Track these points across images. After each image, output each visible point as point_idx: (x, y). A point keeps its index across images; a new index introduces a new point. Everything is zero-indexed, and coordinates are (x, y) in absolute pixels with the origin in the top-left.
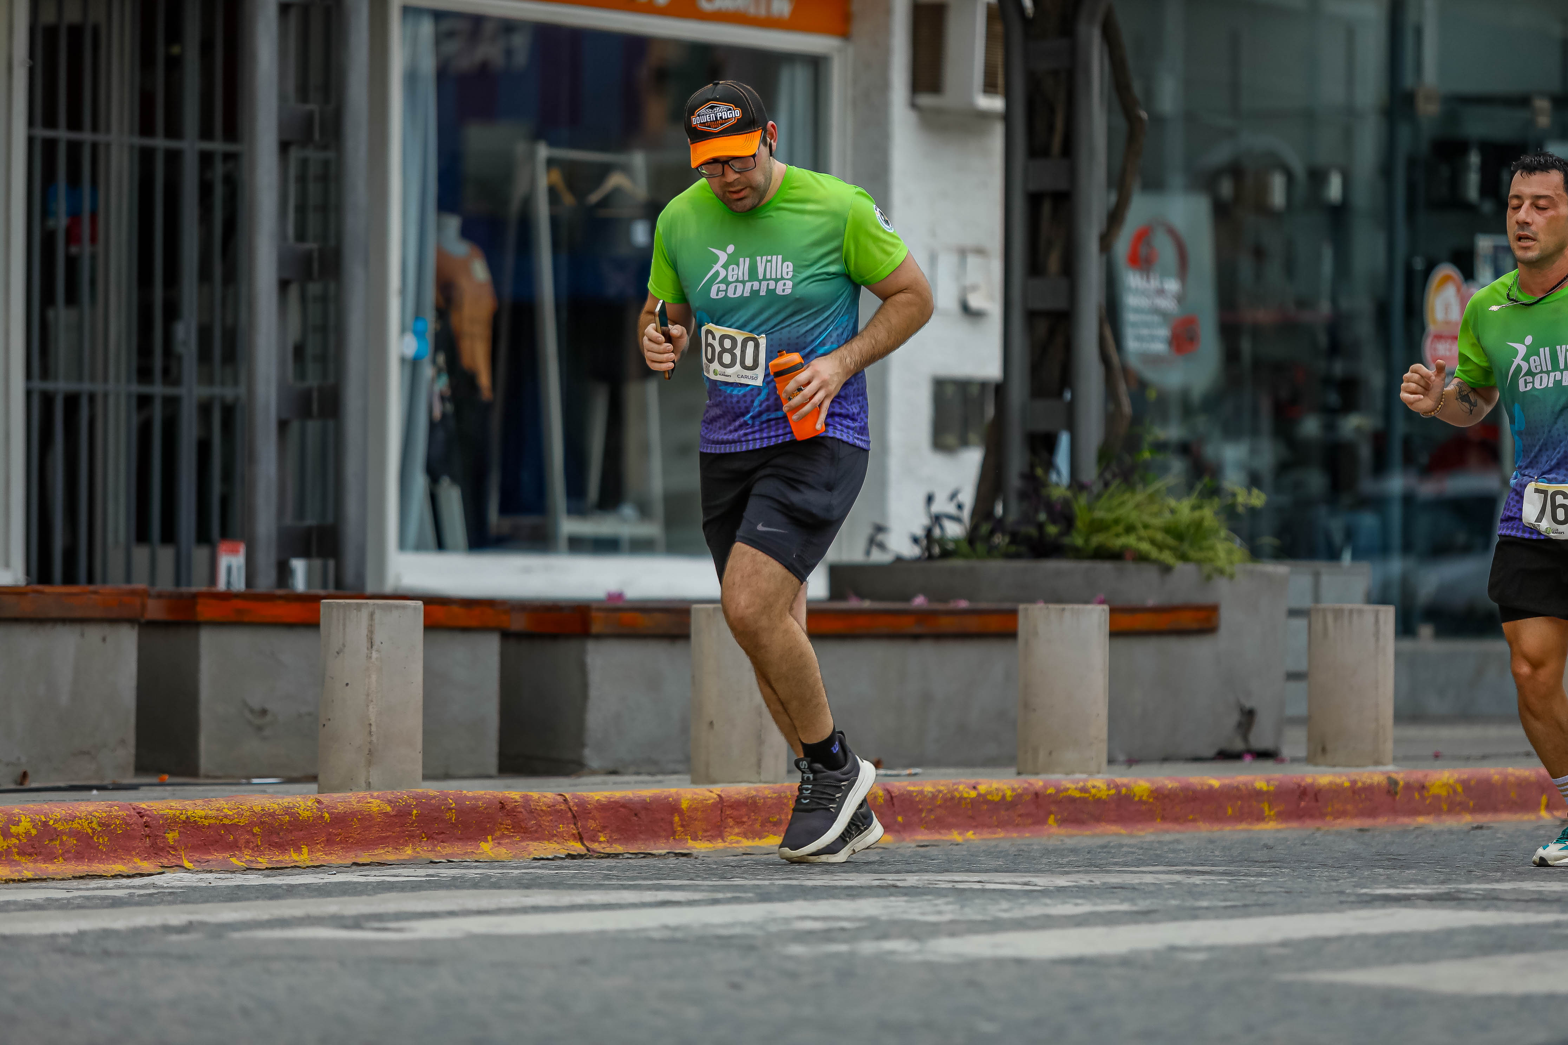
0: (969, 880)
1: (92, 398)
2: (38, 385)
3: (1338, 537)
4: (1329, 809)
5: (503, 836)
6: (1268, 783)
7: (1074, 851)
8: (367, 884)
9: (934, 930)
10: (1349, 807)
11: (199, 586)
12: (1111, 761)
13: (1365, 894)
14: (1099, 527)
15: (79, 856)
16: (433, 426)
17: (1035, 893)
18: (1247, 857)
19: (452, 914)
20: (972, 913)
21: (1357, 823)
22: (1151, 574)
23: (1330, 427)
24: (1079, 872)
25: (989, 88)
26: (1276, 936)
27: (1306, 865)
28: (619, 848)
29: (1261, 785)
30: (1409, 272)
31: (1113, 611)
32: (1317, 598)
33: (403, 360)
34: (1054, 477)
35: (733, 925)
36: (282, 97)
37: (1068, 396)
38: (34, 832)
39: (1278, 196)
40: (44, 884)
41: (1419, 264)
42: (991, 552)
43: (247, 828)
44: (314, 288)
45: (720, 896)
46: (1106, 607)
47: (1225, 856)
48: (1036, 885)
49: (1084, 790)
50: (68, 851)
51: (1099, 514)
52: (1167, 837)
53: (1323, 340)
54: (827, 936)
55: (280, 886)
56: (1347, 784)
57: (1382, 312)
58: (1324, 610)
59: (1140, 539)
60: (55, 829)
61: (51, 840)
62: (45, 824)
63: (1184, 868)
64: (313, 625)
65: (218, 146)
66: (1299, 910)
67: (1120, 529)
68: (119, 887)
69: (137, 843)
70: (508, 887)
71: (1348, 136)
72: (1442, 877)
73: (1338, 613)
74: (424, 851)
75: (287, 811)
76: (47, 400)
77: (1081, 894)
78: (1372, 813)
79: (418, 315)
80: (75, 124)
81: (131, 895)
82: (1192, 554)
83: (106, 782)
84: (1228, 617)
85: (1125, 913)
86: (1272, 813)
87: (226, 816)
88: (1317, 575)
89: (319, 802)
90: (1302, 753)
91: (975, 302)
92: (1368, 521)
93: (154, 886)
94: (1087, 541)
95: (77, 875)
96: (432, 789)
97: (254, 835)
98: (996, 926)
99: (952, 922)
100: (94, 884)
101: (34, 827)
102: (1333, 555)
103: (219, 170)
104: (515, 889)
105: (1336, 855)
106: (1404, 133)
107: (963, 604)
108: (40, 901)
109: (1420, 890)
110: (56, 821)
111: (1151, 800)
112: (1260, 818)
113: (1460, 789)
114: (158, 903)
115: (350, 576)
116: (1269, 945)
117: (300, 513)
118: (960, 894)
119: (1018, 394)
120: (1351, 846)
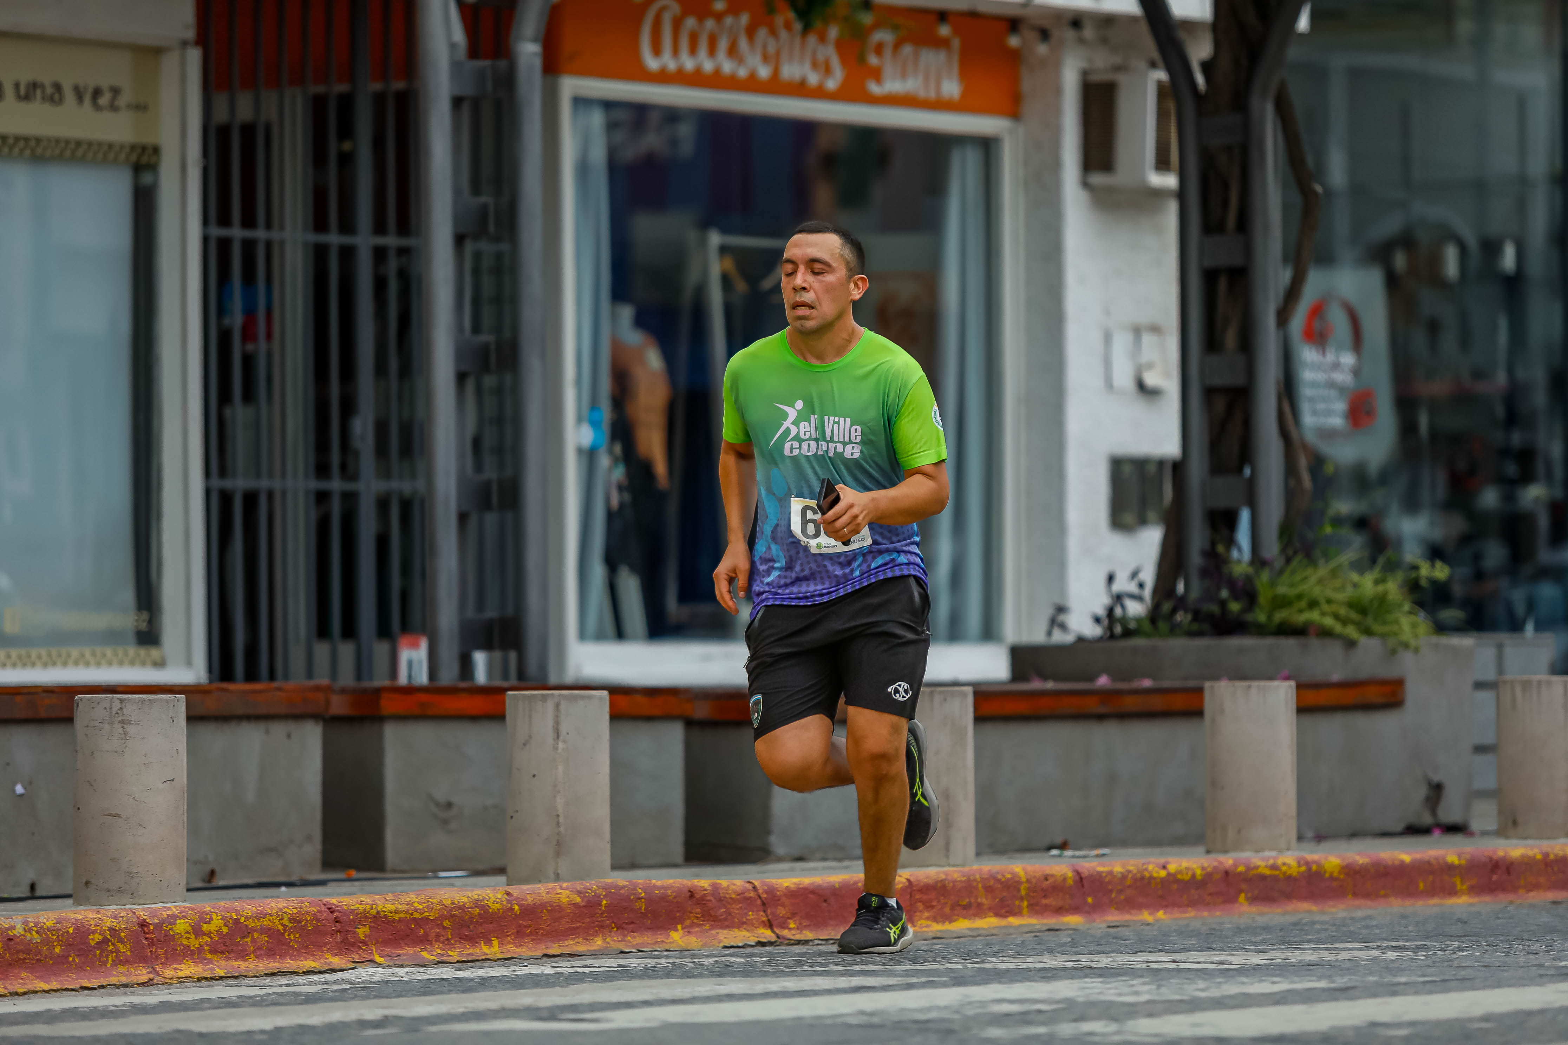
0: (1164, 960)
1: (270, 495)
2: (216, 483)
3: (1520, 609)
4: (1522, 882)
5: (693, 925)
6: (1460, 857)
7: (1266, 929)
8: (559, 975)
9: (1132, 1011)
10: (1542, 880)
11: (380, 681)
12: (1300, 838)
13: (1564, 967)
14: (1281, 602)
15: (271, 953)
16: (610, 515)
17: (1231, 972)
18: (1441, 932)
19: (646, 1003)
20: (1168, 993)
21: (1551, 896)
22: (1335, 649)
23: (1509, 498)
24: (1273, 950)
25: (1162, 164)
26: (1478, 1011)
27: (1502, 938)
28: (808, 935)
29: (1452, 859)
31: (1299, 687)
32: (1500, 670)
33: (580, 451)
34: (1235, 554)
35: (930, 1009)
36: (457, 192)
37: (1247, 472)
38: (225, 930)
39: (1451, 268)
40: (236, 982)
42: (1174, 630)
43: (438, 922)
44: (489, 381)
45: (914, 980)
46: (1292, 683)
47: (1419, 931)
48: (1231, 964)
49: (1274, 867)
50: (260, 949)
51: (1282, 590)
52: (1359, 914)
53: (1500, 411)
54: (1025, 1018)
55: (472, 979)
56: (1539, 857)
57: (1560, 383)
58: (1512, 682)
59: (1323, 614)
60: (246, 926)
61: (243, 937)
62: (236, 921)
63: (1379, 944)
64: (498, 716)
65: (391, 241)
66: (1499, 984)
67: (1303, 604)
68: (311, 984)
69: (327, 939)
70: (701, 976)
71: (1521, 205)
73: (1526, 685)
74: (614, 941)
75: (477, 903)
76: (226, 498)
77: (1278, 972)
78: (1565, 885)
79: (594, 405)
80: (249, 222)
81: (324, 991)
82: (1377, 628)
83: (294, 878)
84: (1413, 691)
85: (1323, 990)
86: (1464, 887)
87: (416, 910)
88: (1500, 647)
89: (508, 894)
90: (1492, 825)
91: (1151, 379)
92: (1548, 591)
93: (346, 981)
94: (1270, 617)
95: (269, 972)
96: (621, 879)
97: (444, 928)
98: (1194, 1005)
99: (1148, 1002)
100: (286, 980)
101: (225, 925)
102: (1515, 626)
103: (393, 265)
104: (708, 977)
105: (1532, 928)
107: (1147, 683)
108: (234, 998)
110: (247, 918)
111: (1342, 877)
112: (1452, 892)
114: (352, 999)
115: (532, 667)
116: (1471, 1020)
117: (480, 605)
118: (1156, 974)
119: (1197, 471)
120: (1545, 918)
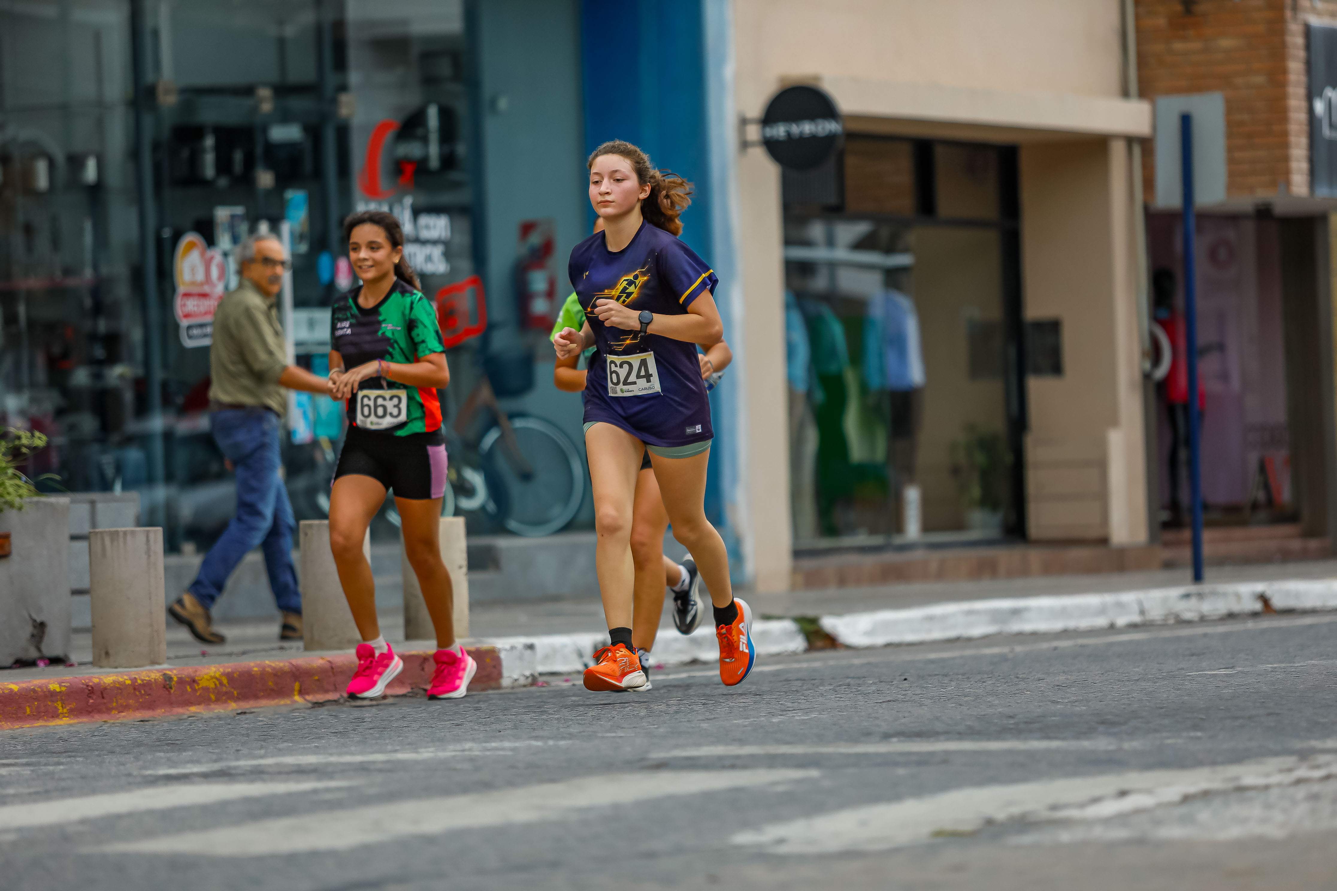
3: (109, 471)
4: (114, 704)
6: (60, 684)
10: (131, 702)
13: (150, 775)
18: (45, 749)
21: (139, 715)
23: (98, 376)
27: (97, 753)
29: (54, 687)
30: (159, 241)
32: (94, 524)
39: (42, 179)
41: (167, 233)
47: (26, 749)
53: (88, 302)
56: (128, 682)
57: (137, 276)
58: (102, 534)
66: (93, 792)
71: (100, 125)
72: (214, 757)
73: (114, 535)
78: (151, 705)
84: (18, 544)
86: (65, 710)
88: (93, 503)
90: (88, 657)
92: (134, 455)
102: (106, 486)
105: (123, 743)
106: (148, 121)
109: (196, 769)
112: (55, 715)
113: (225, 681)
116: (70, 824)
120: (134, 734)
